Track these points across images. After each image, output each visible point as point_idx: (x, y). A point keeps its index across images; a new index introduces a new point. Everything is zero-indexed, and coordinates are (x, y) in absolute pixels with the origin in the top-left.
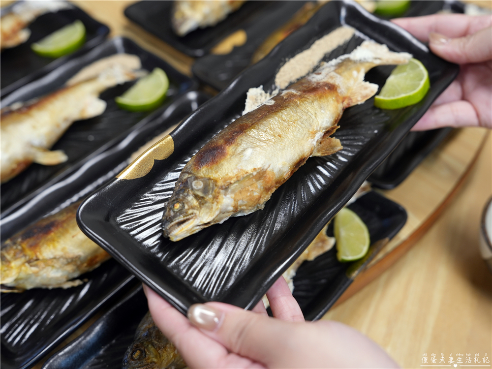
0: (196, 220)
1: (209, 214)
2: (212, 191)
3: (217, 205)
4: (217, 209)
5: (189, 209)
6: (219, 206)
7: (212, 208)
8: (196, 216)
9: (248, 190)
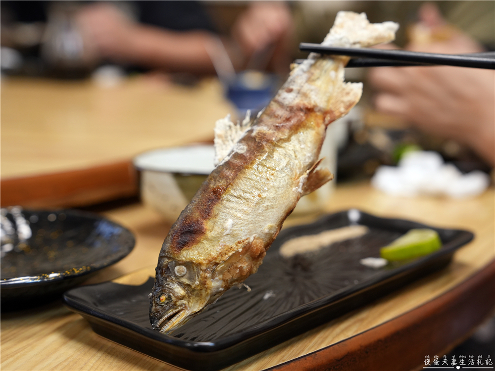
0: (186, 311)
1: (199, 302)
2: (198, 276)
3: (206, 291)
4: (207, 294)
5: (177, 301)
6: (209, 291)
7: (201, 295)
8: (185, 307)
9: (237, 268)
